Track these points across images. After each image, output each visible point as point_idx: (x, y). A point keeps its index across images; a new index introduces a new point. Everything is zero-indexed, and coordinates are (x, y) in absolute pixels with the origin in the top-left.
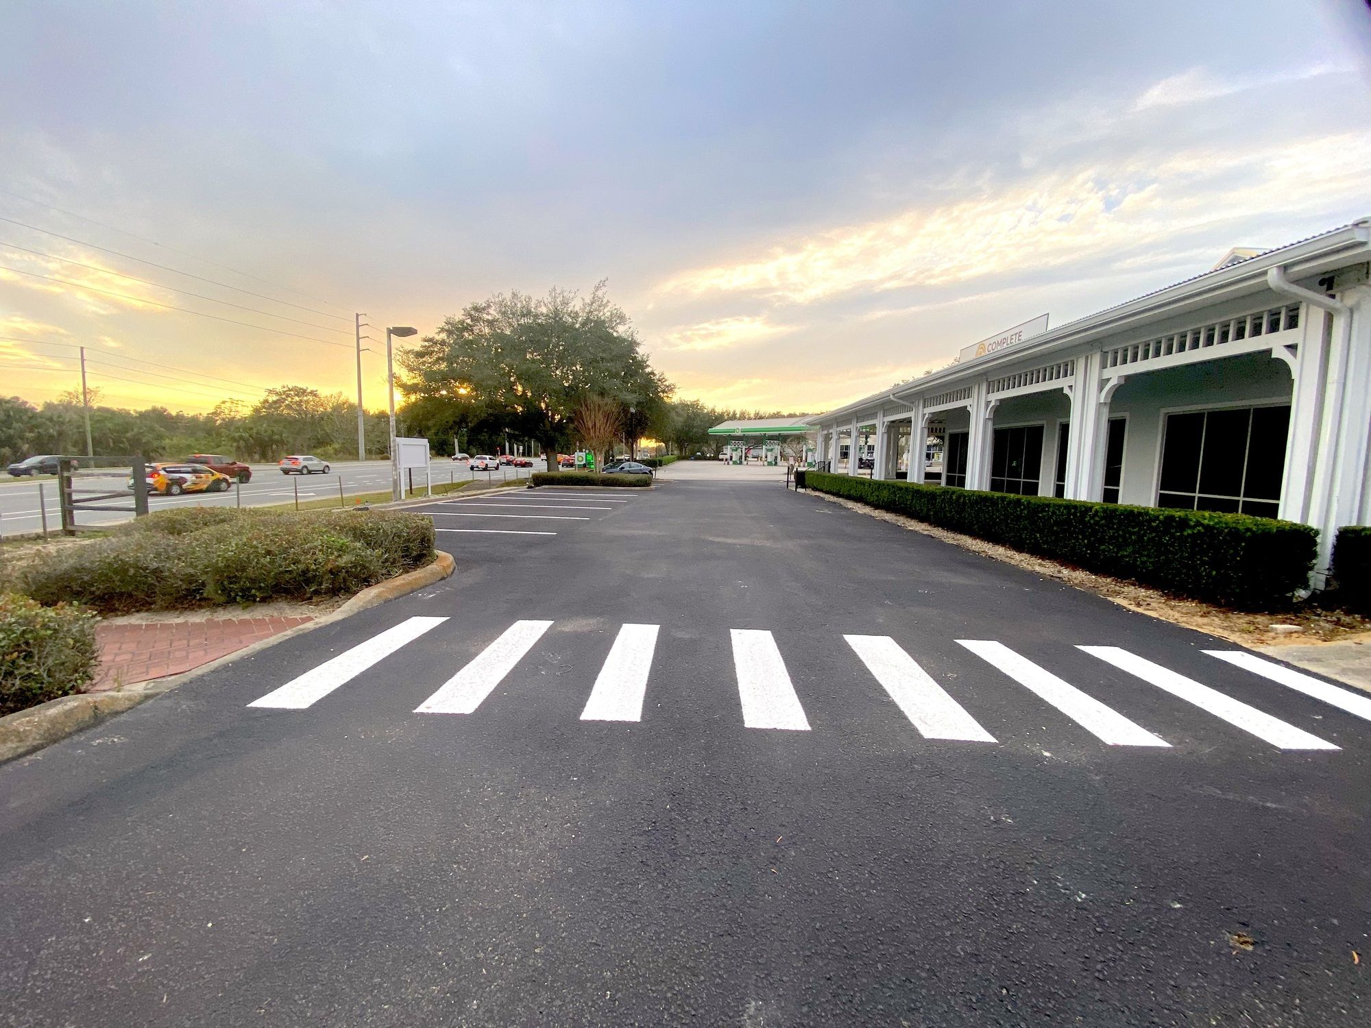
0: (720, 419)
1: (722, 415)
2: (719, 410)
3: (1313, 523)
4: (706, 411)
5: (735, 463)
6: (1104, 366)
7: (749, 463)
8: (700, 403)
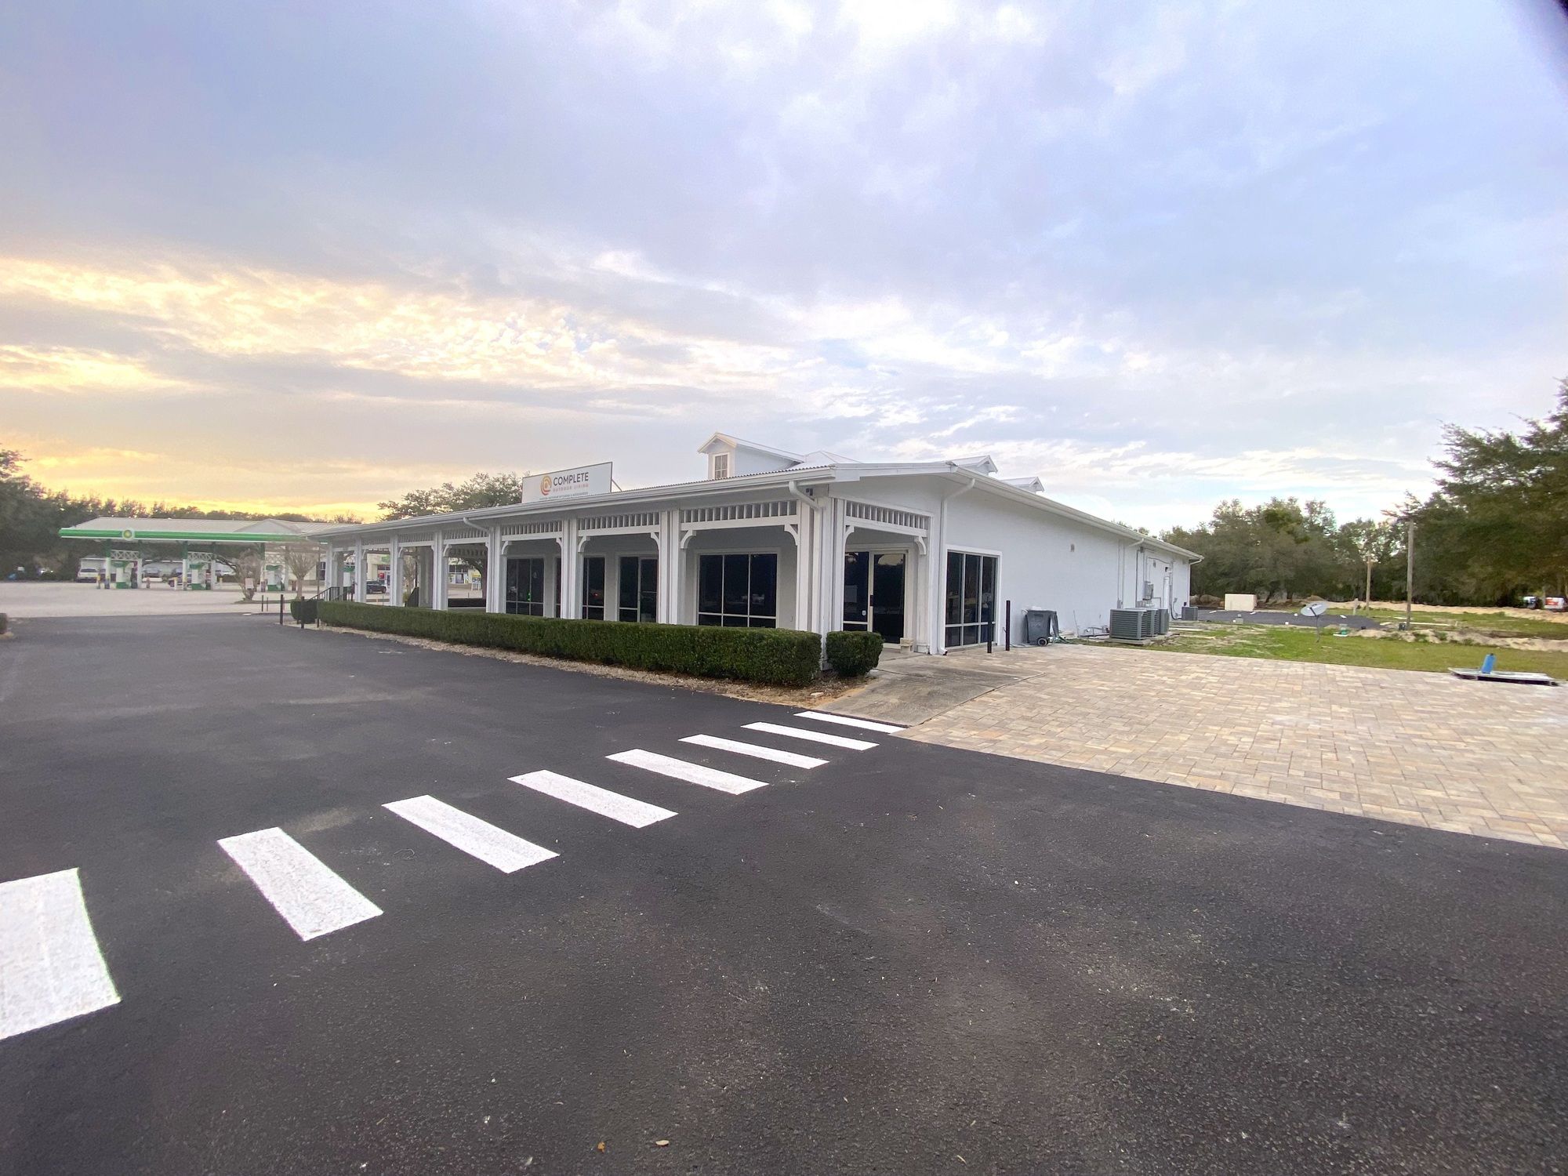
0: (80, 512)
1: (82, 506)
2: (76, 495)
3: (814, 630)
4: (45, 496)
5: (122, 586)
6: (681, 521)
7: (151, 585)
8: (32, 483)
